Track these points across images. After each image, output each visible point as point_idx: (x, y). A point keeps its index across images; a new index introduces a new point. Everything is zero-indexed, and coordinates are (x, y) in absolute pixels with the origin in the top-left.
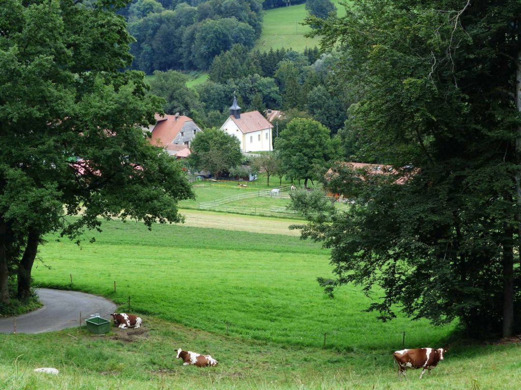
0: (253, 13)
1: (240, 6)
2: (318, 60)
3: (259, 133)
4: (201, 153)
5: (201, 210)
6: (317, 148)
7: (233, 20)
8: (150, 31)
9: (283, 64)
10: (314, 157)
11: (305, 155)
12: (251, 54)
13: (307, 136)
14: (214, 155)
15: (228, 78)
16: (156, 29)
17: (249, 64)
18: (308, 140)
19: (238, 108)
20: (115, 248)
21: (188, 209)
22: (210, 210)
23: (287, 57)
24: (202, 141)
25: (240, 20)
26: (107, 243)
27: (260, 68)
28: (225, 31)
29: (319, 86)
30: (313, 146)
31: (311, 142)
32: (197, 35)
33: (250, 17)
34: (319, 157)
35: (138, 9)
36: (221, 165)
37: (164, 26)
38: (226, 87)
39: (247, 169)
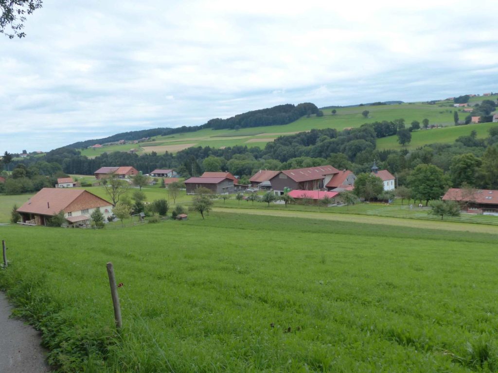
0: (372, 138)
1: (366, 135)
2: (408, 154)
3: (388, 181)
4: (361, 187)
5: (368, 215)
6: (436, 181)
7: (363, 140)
8: (326, 148)
9: (391, 156)
10: (433, 186)
11: (428, 185)
12: (374, 152)
13: (429, 174)
14: (369, 188)
15: (364, 162)
16: (328, 147)
17: (374, 156)
18: (430, 176)
19: (377, 168)
20: (314, 235)
21: (359, 214)
22: (374, 215)
23: (392, 153)
24: (361, 180)
25: (367, 141)
26: (309, 231)
27: (379, 158)
28: (360, 145)
29: (418, 159)
30: (433, 180)
31: (432, 177)
32: (347, 147)
33: (371, 139)
34: (437, 187)
35: (320, 140)
36: (373, 194)
37: (332, 145)
38: (363, 167)
39: (388, 196)
